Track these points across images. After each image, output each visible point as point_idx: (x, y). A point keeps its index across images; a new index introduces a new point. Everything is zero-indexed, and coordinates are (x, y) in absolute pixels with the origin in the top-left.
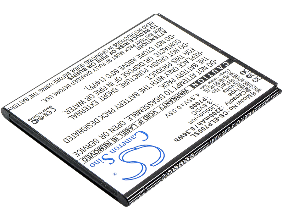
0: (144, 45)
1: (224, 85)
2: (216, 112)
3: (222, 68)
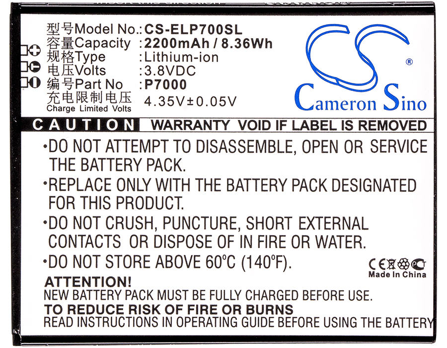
0: (111, 282)
1: (89, 85)
2: (160, 44)
3: (54, 121)
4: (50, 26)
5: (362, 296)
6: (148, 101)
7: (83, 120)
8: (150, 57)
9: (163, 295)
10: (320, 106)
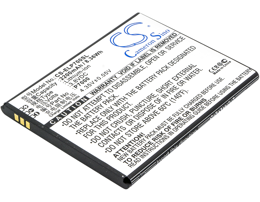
0: (137, 139)
1: (56, 101)
2: (66, 76)
3: (57, 117)
4: (23, 98)
5: (220, 80)
6: (82, 90)
7: (67, 110)
8: (67, 81)
9: (159, 128)
10: (138, 53)
